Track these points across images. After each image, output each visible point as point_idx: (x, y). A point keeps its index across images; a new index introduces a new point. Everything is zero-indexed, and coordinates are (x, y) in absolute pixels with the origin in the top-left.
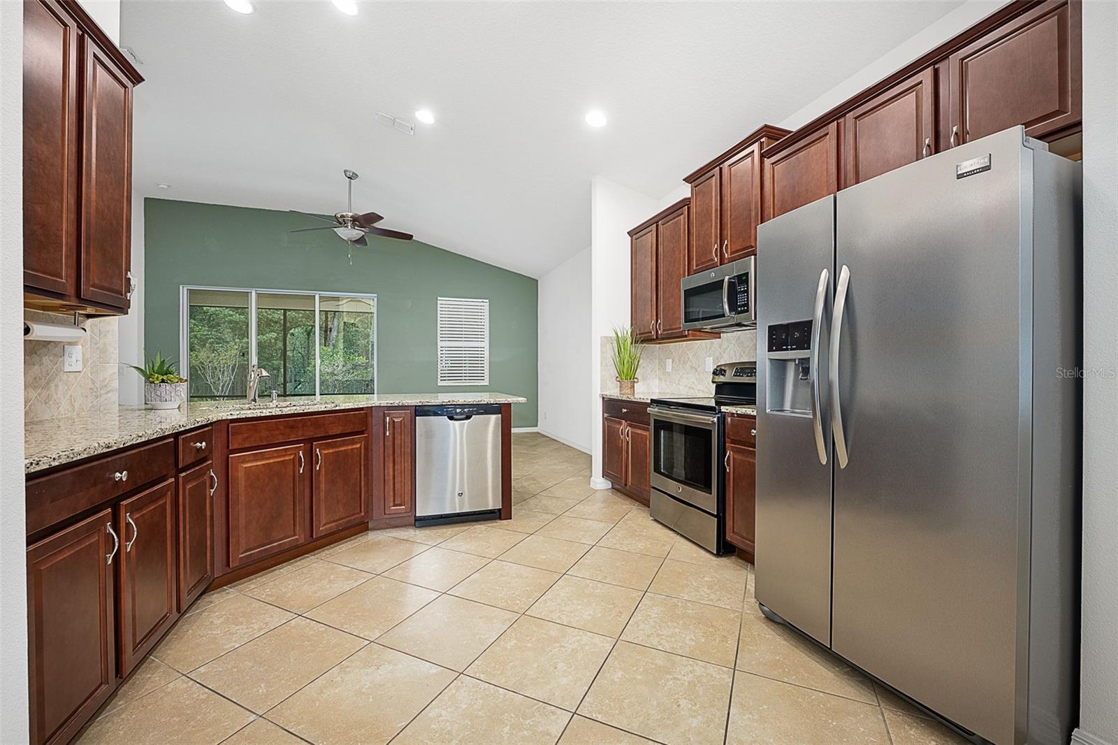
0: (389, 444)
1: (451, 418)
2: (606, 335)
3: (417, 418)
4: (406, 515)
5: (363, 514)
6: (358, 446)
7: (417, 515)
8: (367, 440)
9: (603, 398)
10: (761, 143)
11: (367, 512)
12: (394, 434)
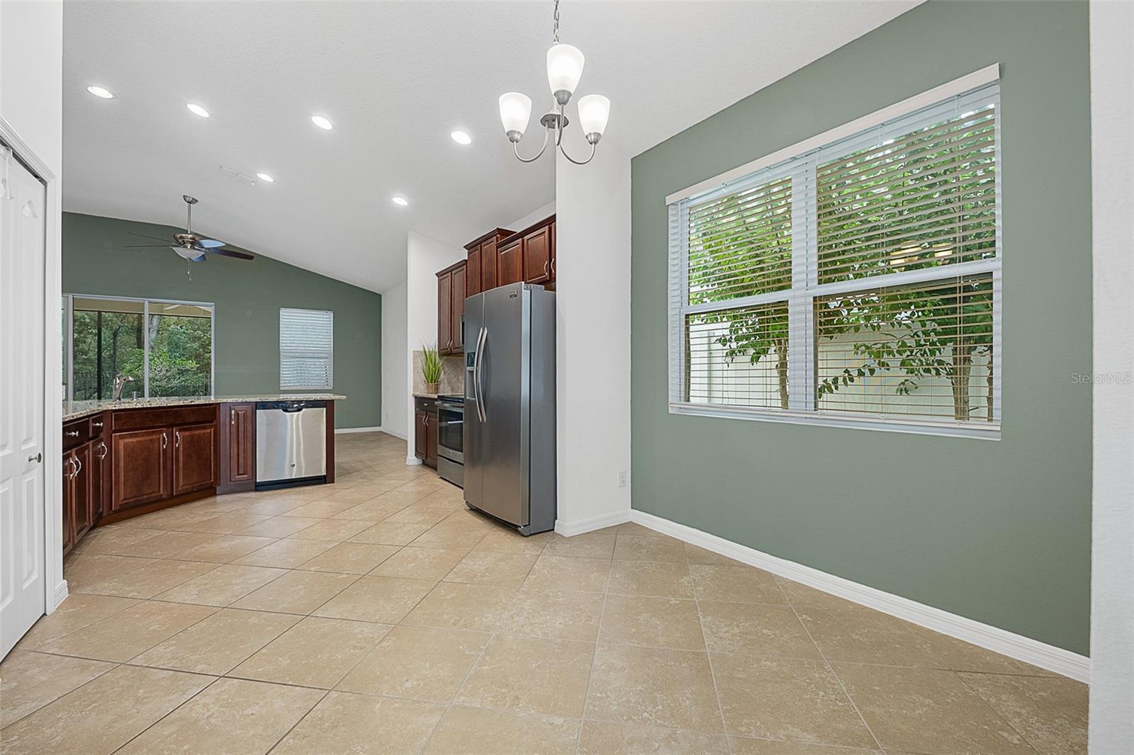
0: (234, 430)
1: (285, 411)
2: (417, 350)
3: (257, 411)
4: (248, 481)
5: (213, 480)
6: (209, 431)
7: (258, 481)
8: (216, 426)
9: (416, 397)
10: (497, 237)
11: (216, 479)
12: (238, 422)
